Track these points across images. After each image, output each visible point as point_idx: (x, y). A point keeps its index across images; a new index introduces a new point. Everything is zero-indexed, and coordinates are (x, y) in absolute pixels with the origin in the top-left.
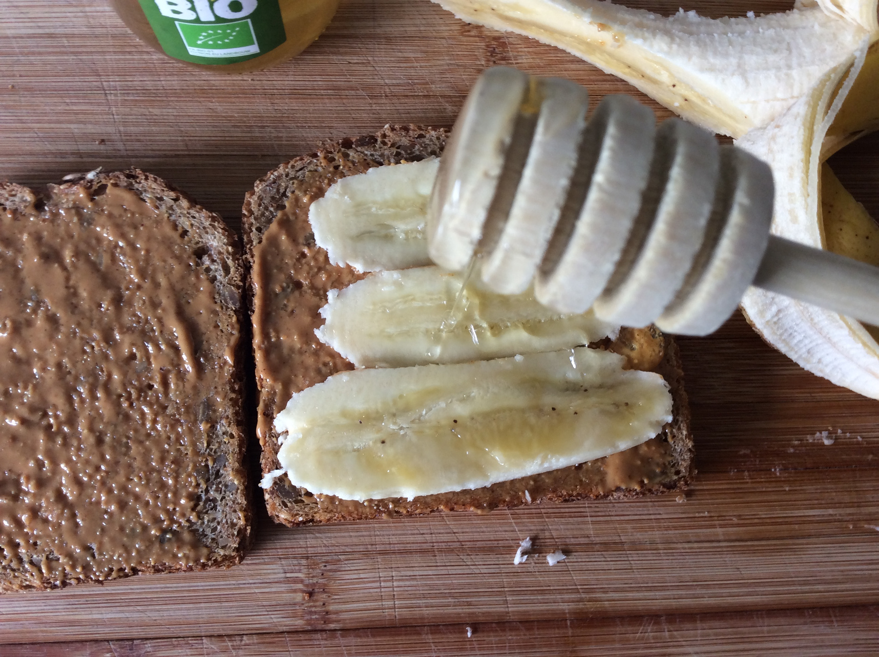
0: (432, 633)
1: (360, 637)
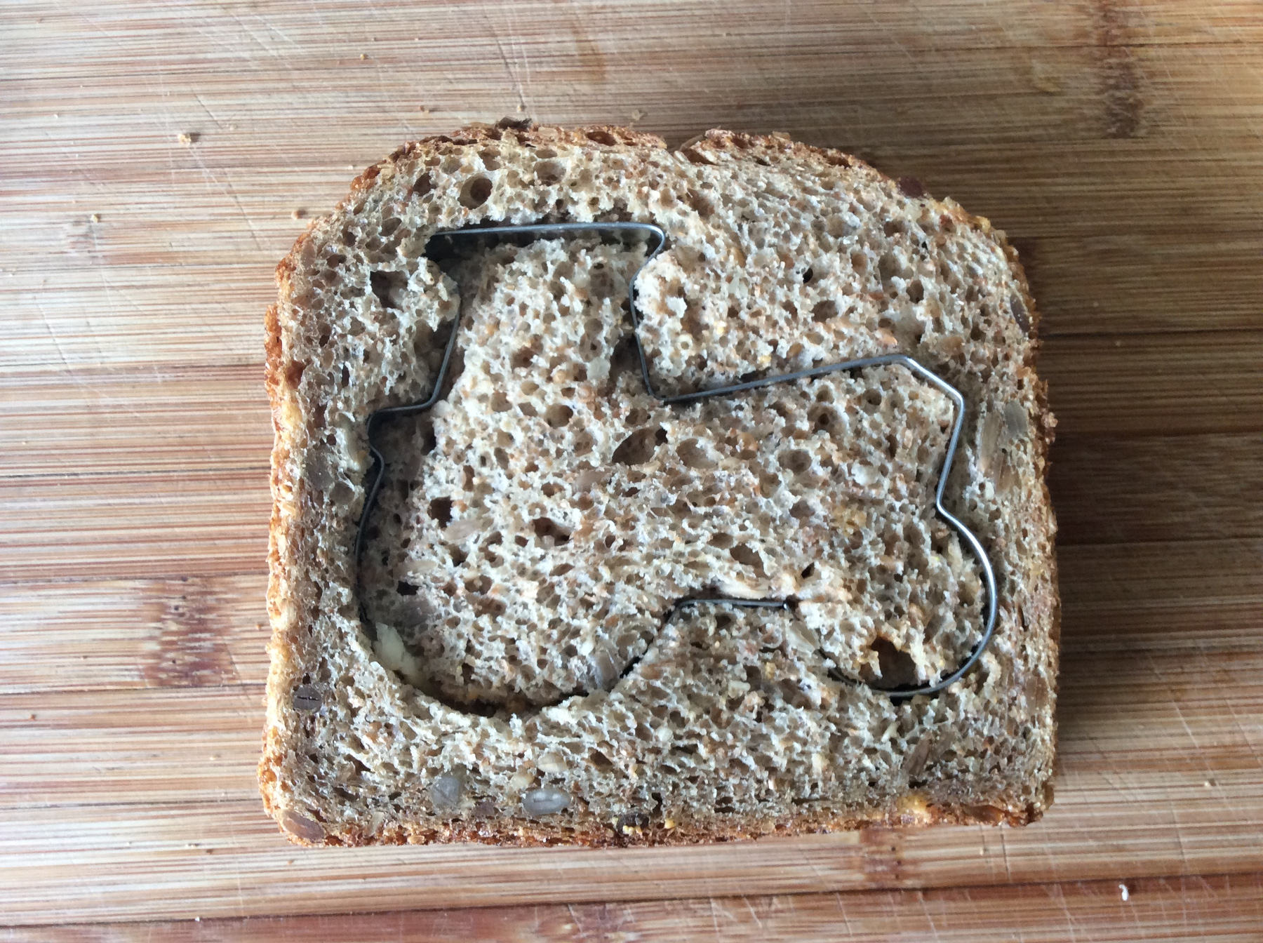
0: (1065, 895)
1: (954, 900)
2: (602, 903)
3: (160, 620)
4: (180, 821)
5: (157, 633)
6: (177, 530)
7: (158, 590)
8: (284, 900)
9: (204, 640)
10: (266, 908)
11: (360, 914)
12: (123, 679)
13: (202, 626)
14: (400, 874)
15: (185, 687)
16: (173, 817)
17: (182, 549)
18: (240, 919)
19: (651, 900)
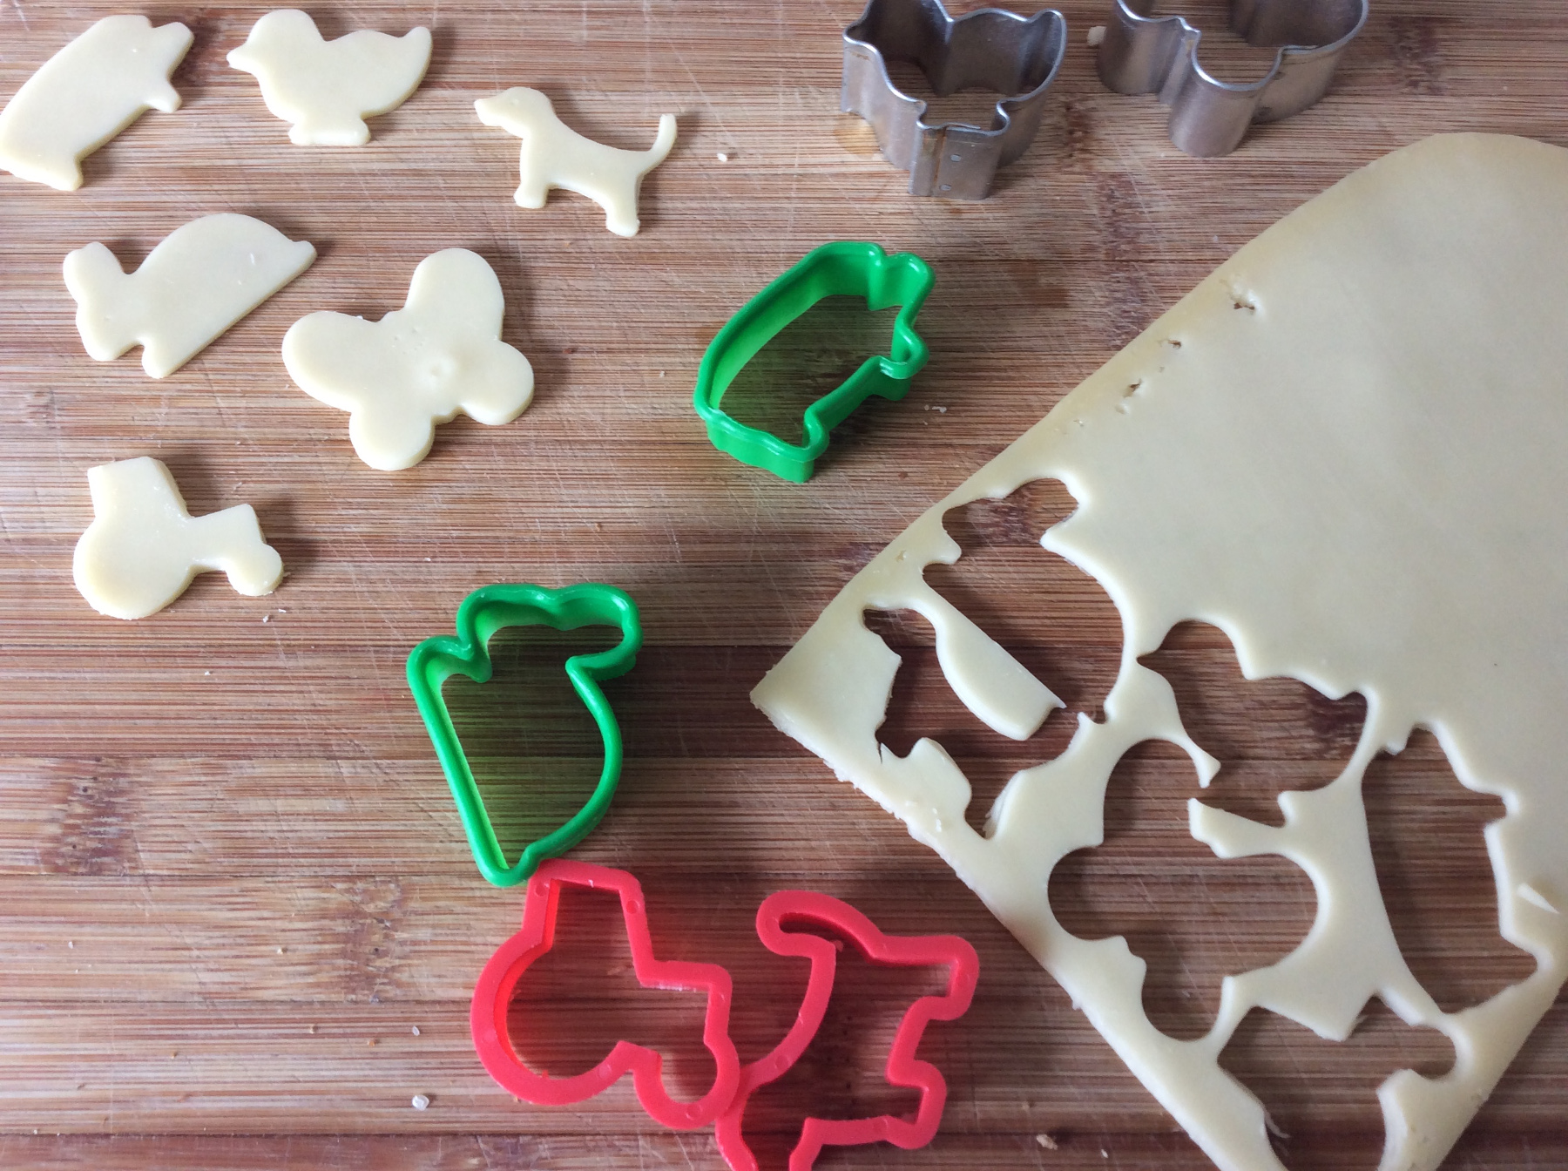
2: (517, 1135)
3: (65, 801)
4: (57, 1022)
5: (60, 815)
6: (97, 707)
7: (67, 769)
8: (160, 1116)
9: (110, 825)
10: (138, 1125)
11: (242, 1136)
12: (16, 863)
14: (292, 1093)
15: (82, 874)
16: (49, 1017)
17: (100, 728)
18: (107, 1136)
19: (571, 1134)
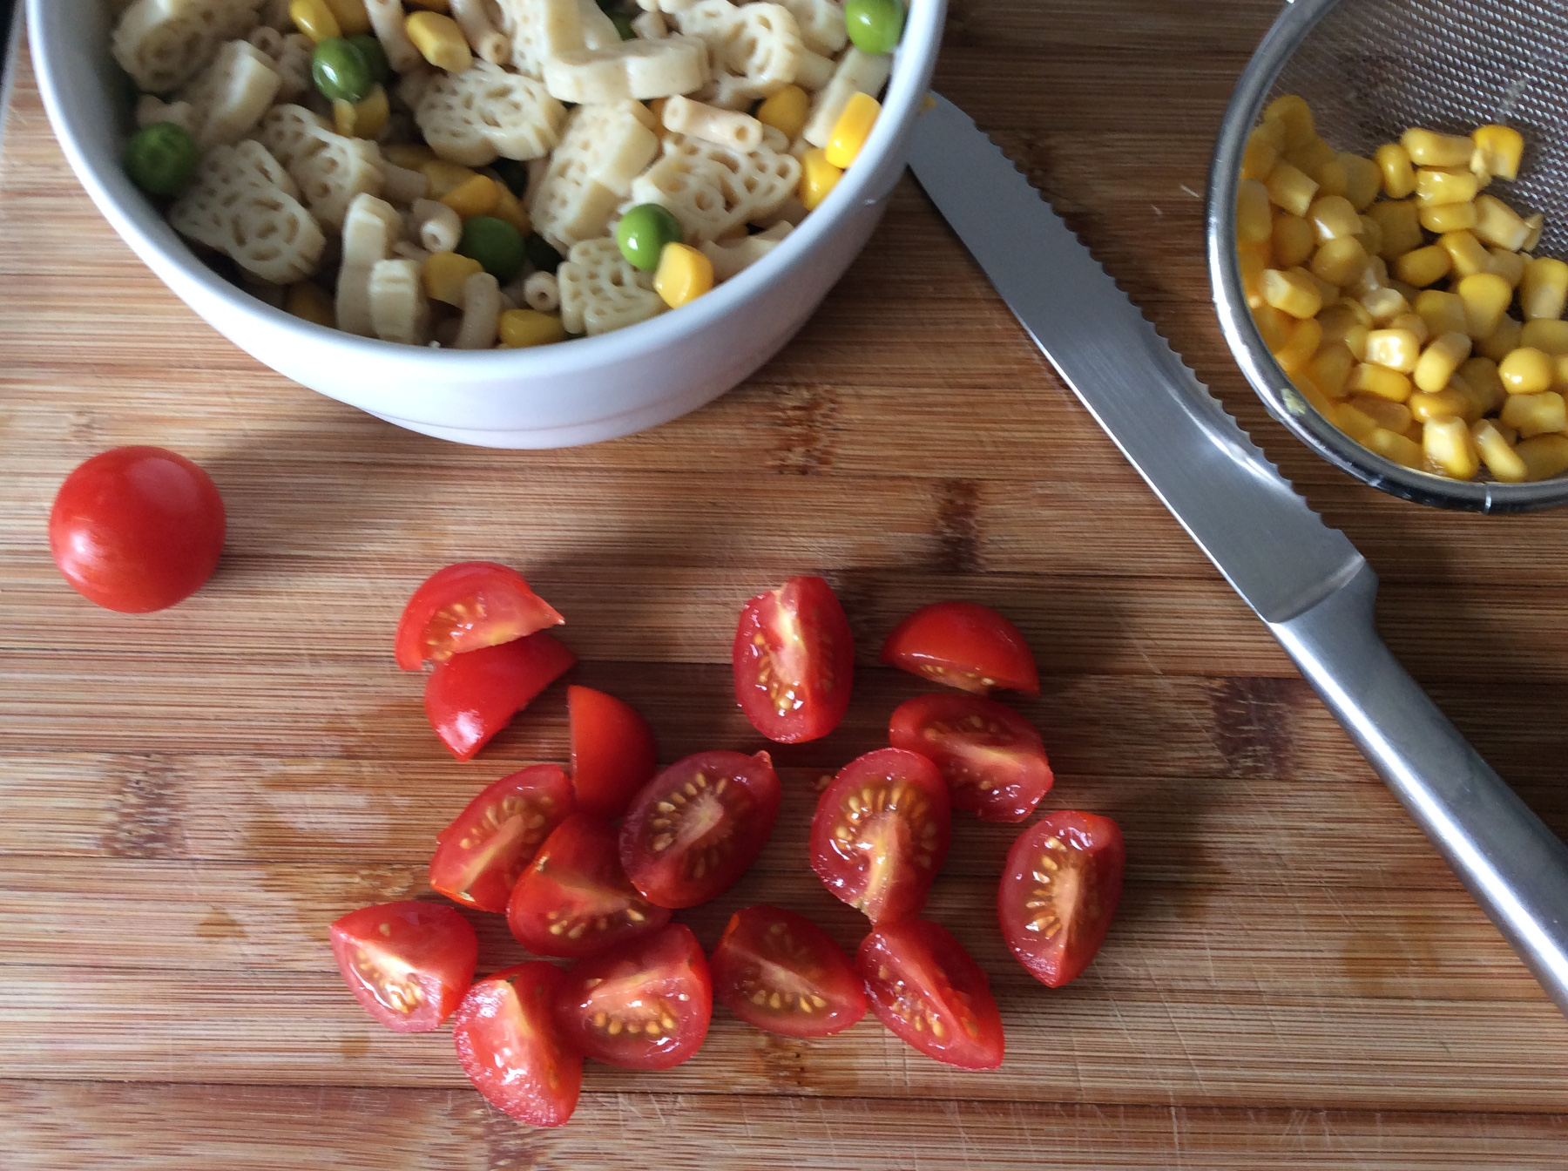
13: (159, 801)
